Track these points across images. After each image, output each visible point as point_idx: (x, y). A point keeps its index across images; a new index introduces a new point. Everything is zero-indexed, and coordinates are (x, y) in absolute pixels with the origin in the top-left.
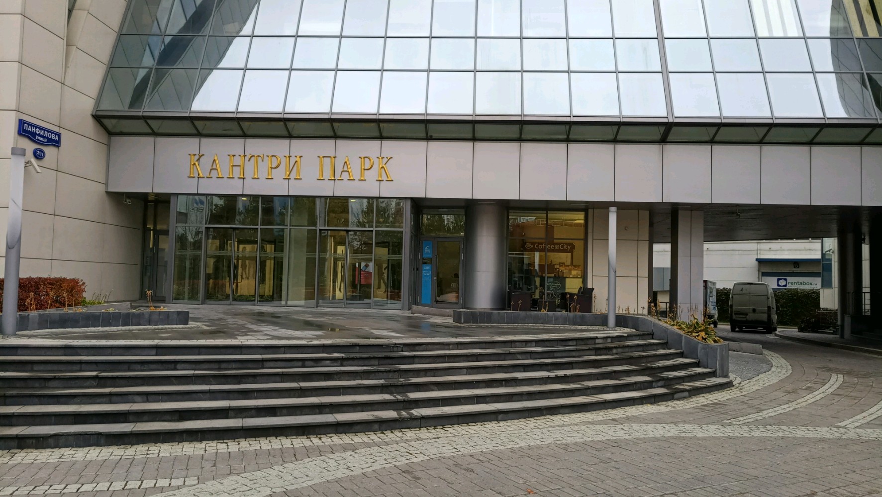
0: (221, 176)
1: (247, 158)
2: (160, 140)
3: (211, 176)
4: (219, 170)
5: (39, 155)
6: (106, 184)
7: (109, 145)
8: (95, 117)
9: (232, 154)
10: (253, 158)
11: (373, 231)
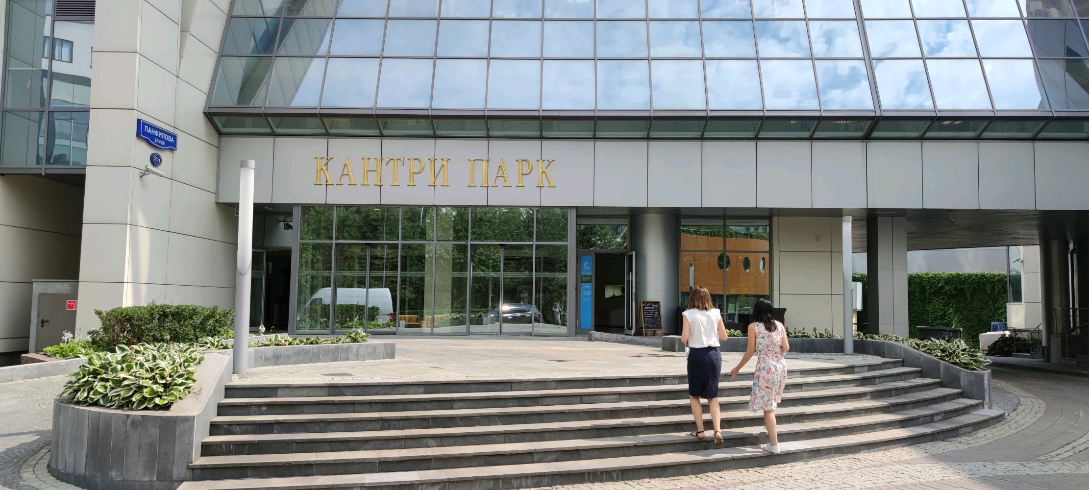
0: (353, 183)
1: (384, 162)
2: (280, 141)
3: (342, 183)
4: (351, 175)
5: (155, 161)
6: (217, 194)
7: (218, 148)
8: (208, 115)
9: (366, 157)
10: (392, 161)
11: (533, 245)
